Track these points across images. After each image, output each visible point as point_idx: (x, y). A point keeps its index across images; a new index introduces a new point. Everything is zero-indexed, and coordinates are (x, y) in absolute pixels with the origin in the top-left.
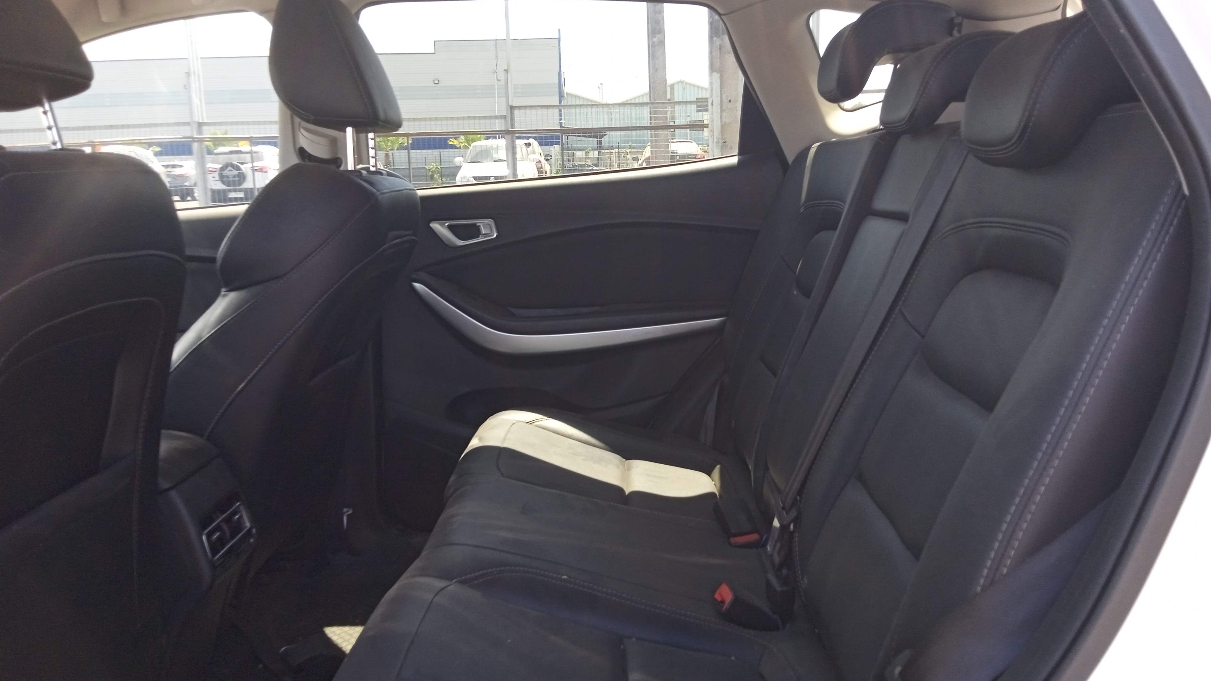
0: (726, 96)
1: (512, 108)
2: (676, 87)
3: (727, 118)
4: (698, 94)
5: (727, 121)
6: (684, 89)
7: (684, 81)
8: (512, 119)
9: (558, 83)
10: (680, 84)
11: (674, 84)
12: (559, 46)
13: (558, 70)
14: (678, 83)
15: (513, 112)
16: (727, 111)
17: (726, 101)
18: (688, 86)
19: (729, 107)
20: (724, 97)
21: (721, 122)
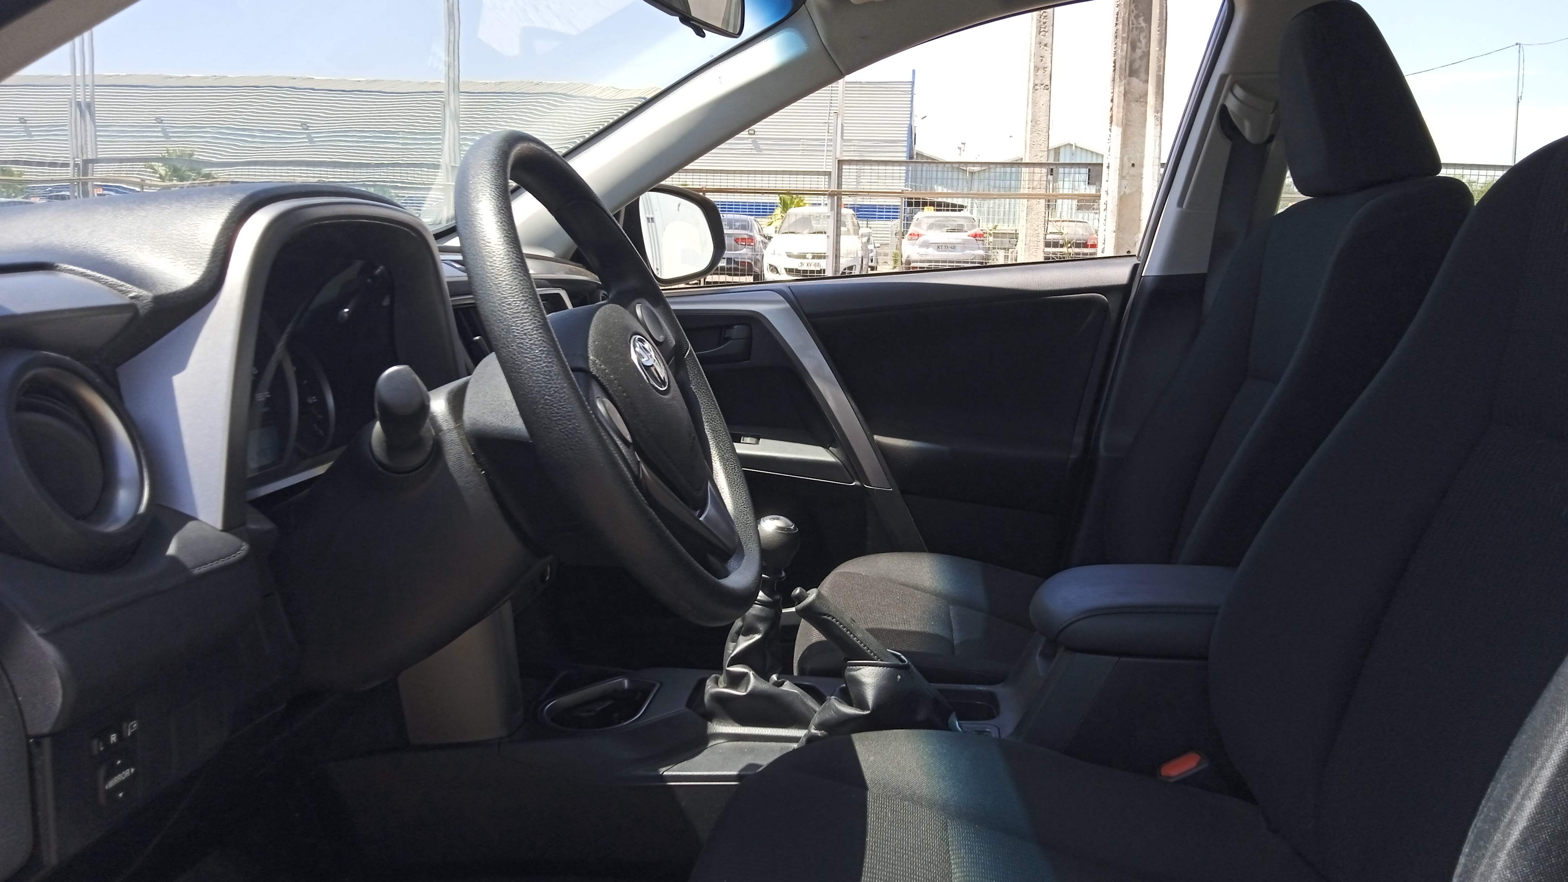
0: (1128, 158)
1: (841, 163)
3: (1127, 187)
5: (1127, 191)
7: (1073, 144)
8: (840, 177)
9: (906, 139)
10: (1068, 148)
11: (1060, 147)
12: (912, 91)
13: (909, 122)
14: (1065, 145)
15: (840, 167)
16: (1128, 178)
17: (1128, 164)
18: (1079, 151)
19: (1131, 173)
20: (1126, 159)
21: (1119, 192)
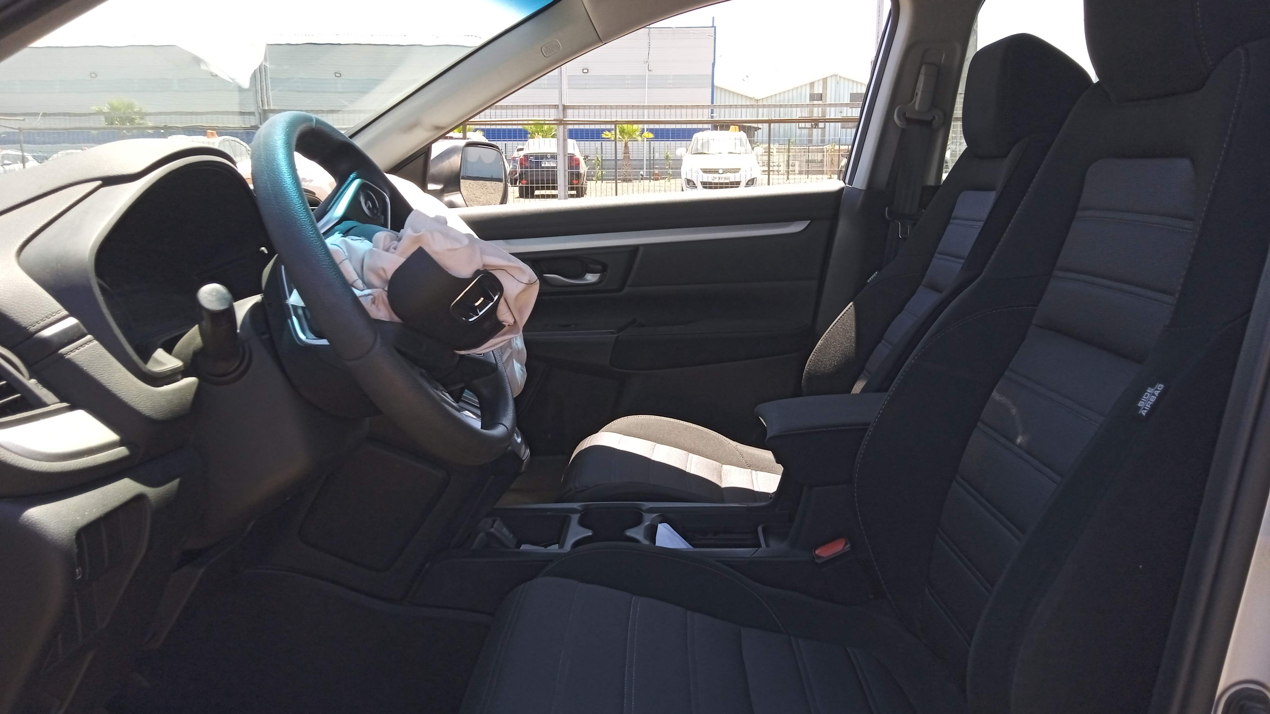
2: (829, 80)
4: (853, 88)
6: (838, 83)
7: (838, 74)
9: (711, 74)
10: (834, 78)
11: (827, 78)
12: (715, 35)
13: (713, 61)
14: (831, 76)
18: (842, 80)
